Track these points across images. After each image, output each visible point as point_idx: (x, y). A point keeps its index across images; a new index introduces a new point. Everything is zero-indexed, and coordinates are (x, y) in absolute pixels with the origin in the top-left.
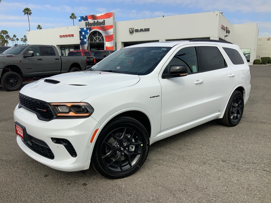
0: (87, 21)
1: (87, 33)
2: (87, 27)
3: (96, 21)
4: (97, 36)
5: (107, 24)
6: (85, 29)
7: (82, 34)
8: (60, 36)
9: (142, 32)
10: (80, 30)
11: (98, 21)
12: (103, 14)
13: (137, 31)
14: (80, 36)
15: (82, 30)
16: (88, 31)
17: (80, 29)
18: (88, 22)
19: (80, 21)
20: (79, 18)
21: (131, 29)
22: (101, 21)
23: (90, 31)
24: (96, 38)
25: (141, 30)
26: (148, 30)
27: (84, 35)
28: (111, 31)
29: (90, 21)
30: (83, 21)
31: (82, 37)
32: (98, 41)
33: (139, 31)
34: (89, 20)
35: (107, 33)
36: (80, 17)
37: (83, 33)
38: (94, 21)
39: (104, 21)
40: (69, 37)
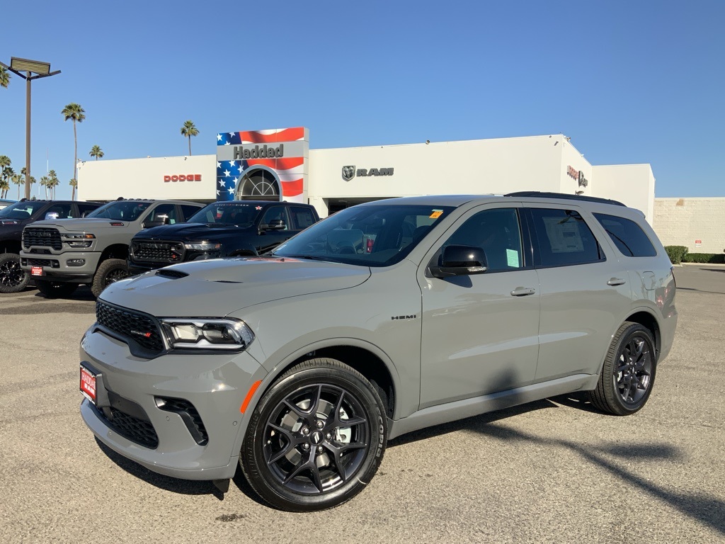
0: (238, 146)
1: (238, 174)
2: (238, 159)
3: (261, 146)
4: (263, 183)
5: (287, 155)
6: (232, 163)
7: (225, 175)
8: (166, 177)
9: (373, 176)
10: (219, 165)
11: (265, 146)
12: (279, 131)
13: (362, 173)
14: (218, 180)
15: (224, 166)
16: (241, 169)
17: (219, 162)
18: (241, 148)
19: (220, 143)
20: (220, 137)
21: (348, 167)
22: (274, 146)
23: (244, 169)
24: (260, 187)
25: (374, 172)
26: (389, 172)
27: (228, 177)
28: (297, 172)
30: (228, 144)
31: (222, 183)
32: (263, 195)
33: (367, 173)
34: (243, 142)
35: (287, 175)
36: (220, 134)
37: (227, 173)
38: (257, 147)
39: (282, 146)
40: (189, 180)
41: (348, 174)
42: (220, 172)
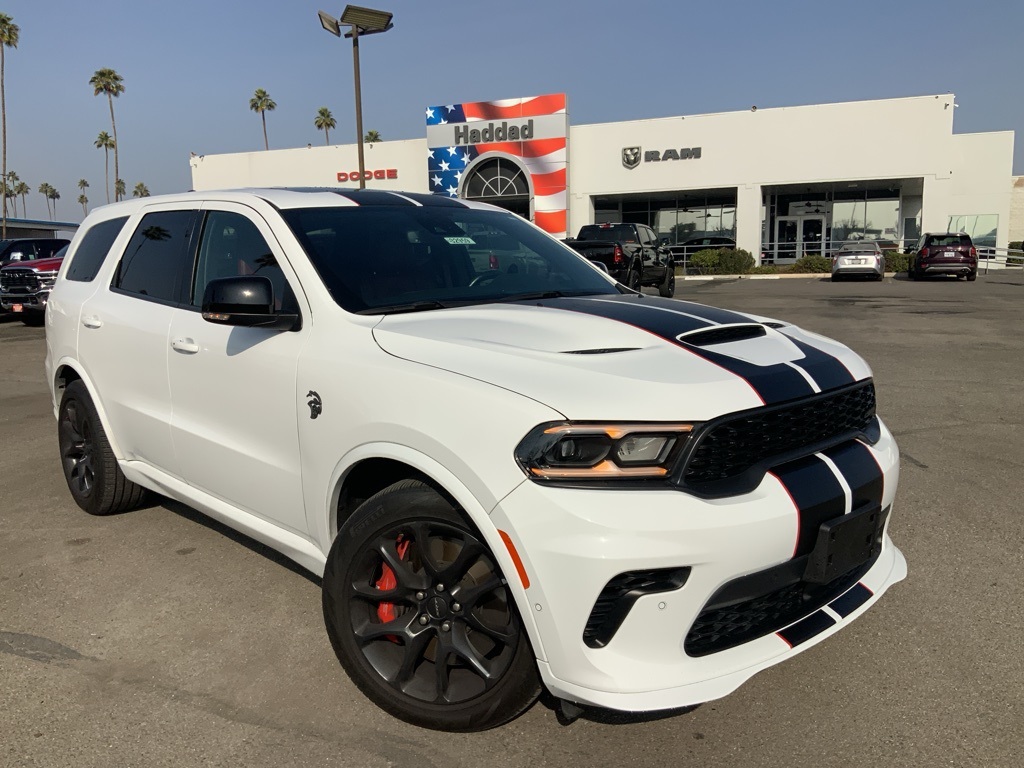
0: (461, 125)
1: (462, 166)
2: (462, 144)
3: (497, 123)
4: (499, 177)
5: (539, 134)
6: (452, 151)
7: (441, 168)
8: (340, 175)
9: (670, 160)
10: (431, 154)
11: (505, 124)
12: (525, 100)
14: (431, 176)
15: (439, 154)
16: (466, 159)
17: (431, 150)
18: (466, 128)
19: (430, 122)
20: (430, 113)
21: (632, 149)
22: (519, 122)
23: (471, 158)
24: (495, 184)
26: (696, 153)
27: (446, 171)
28: (556, 160)
29: (474, 122)
30: (443, 122)
31: (438, 181)
32: (499, 195)
33: (661, 157)
34: (468, 119)
35: (541, 165)
36: (431, 109)
37: (445, 166)
38: (491, 125)
39: (531, 122)
40: (377, 178)
41: (631, 160)
42: (433, 165)
